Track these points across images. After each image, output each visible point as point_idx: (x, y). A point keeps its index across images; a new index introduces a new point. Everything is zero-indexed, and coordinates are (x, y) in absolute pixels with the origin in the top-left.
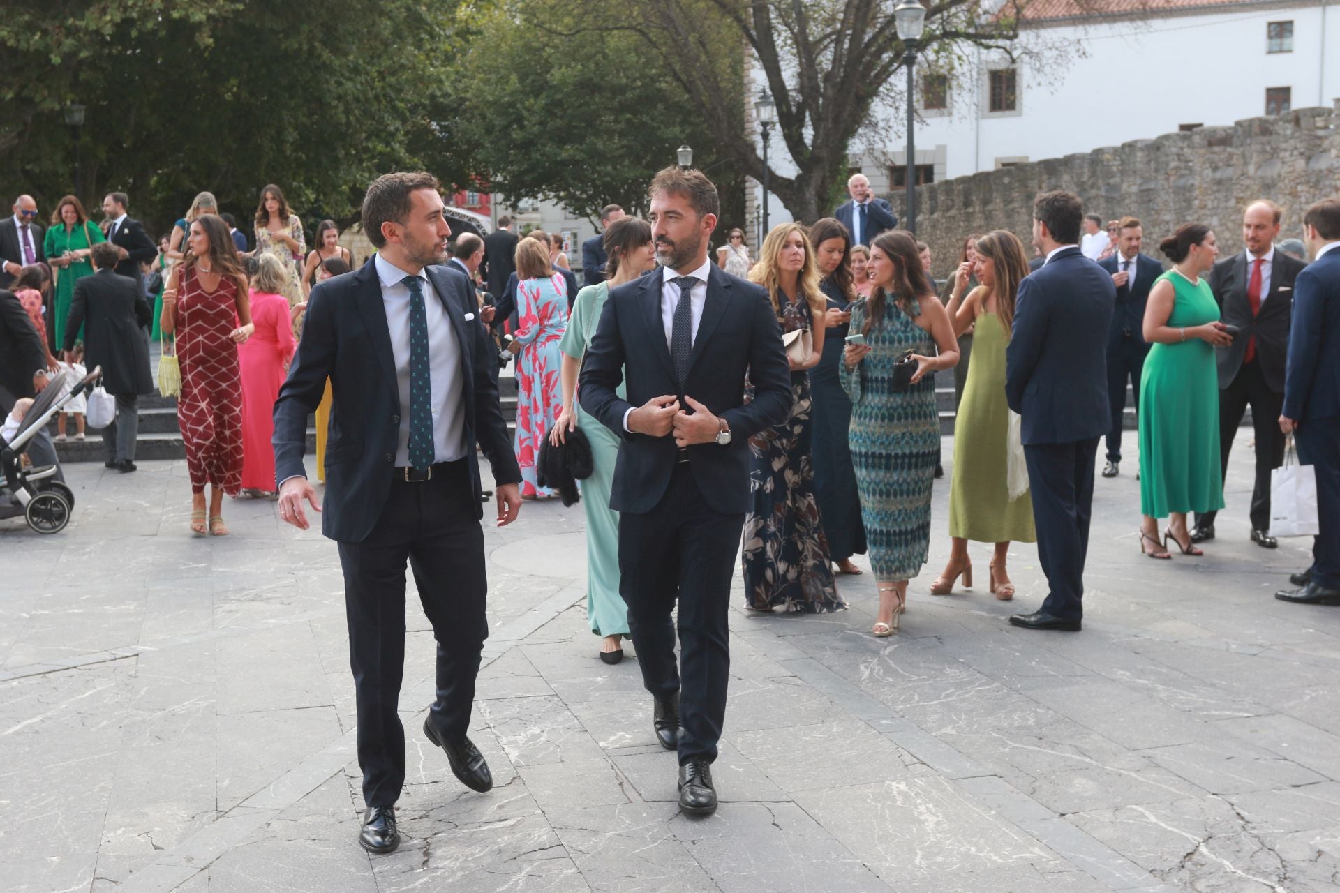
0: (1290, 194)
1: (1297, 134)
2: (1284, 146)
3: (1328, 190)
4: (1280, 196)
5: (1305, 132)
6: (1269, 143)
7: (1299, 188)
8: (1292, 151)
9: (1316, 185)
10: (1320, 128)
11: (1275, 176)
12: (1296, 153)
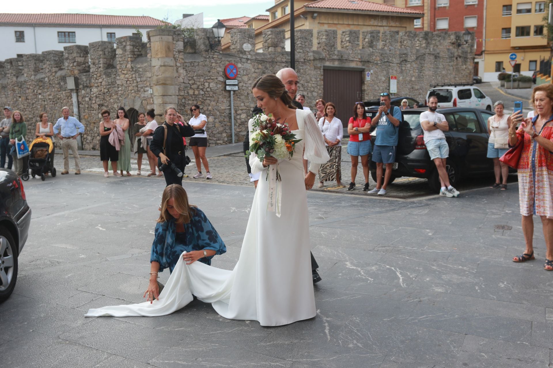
0: (12, 90)
1: (12, 68)
2: (8, 72)
3: (25, 89)
4: (9, 91)
5: (15, 67)
6: (3, 71)
7: (15, 88)
8: (11, 74)
9: (21, 87)
10: (21, 66)
11: (6, 83)
12: (12, 75)
